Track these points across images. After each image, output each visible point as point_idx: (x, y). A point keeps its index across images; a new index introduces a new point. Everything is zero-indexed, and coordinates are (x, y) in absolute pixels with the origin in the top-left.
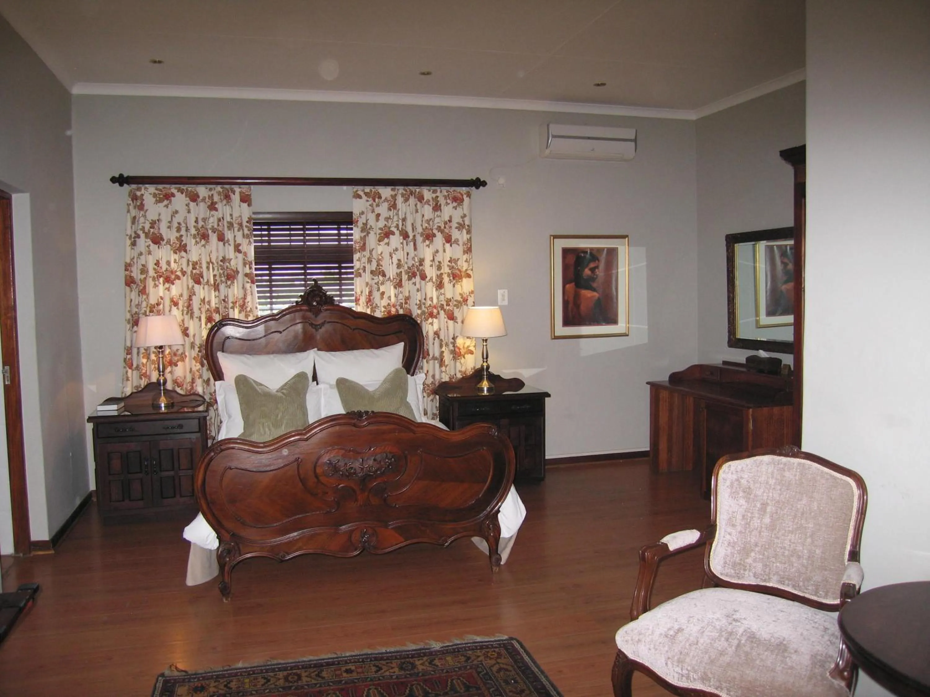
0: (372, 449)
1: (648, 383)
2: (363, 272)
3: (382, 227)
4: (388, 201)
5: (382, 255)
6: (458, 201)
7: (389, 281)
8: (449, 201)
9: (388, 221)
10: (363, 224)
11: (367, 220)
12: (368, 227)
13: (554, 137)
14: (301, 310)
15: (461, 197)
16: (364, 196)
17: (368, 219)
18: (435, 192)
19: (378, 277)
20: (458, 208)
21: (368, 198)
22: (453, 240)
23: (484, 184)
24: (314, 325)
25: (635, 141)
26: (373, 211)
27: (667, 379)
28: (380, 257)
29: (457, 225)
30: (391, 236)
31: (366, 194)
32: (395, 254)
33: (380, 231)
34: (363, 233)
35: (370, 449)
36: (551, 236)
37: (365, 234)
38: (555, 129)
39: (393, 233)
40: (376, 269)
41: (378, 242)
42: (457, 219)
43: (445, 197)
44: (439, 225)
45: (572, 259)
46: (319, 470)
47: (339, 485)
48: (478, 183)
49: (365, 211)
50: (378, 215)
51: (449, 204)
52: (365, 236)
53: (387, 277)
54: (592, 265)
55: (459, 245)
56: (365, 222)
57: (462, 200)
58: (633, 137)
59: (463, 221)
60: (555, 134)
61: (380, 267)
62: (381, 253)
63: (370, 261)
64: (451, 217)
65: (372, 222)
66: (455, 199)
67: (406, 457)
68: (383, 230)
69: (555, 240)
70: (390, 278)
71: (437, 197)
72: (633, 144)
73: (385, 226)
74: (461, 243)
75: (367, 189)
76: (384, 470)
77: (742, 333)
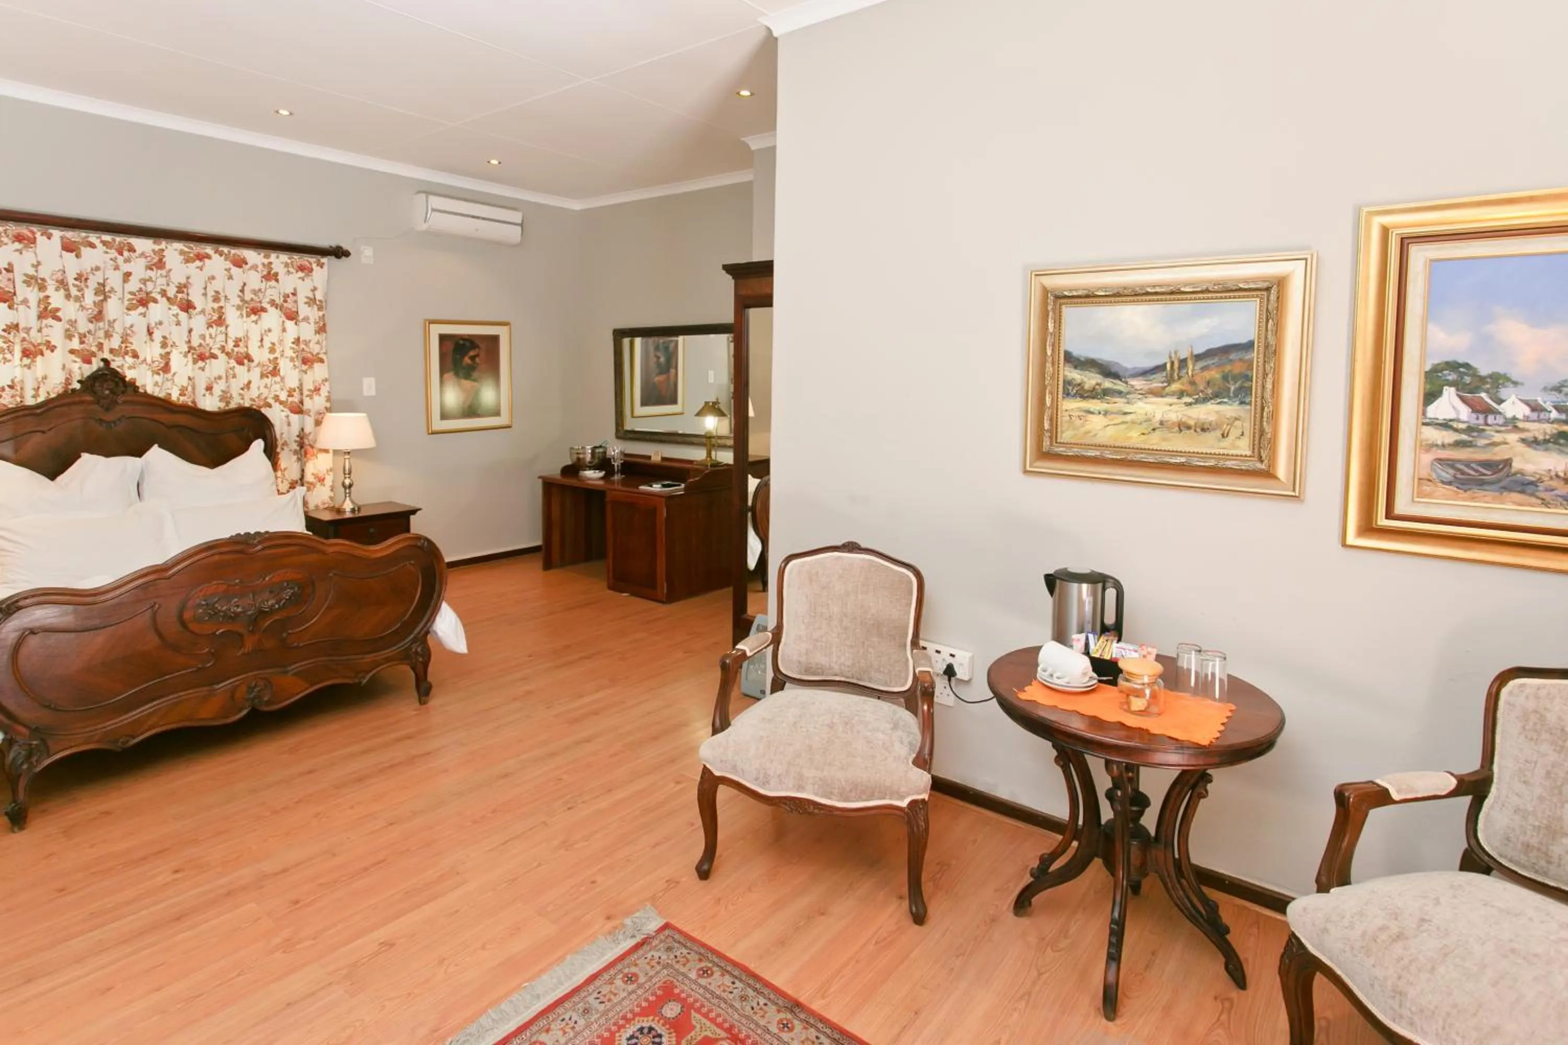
0: (267, 579)
1: (540, 477)
2: (99, 350)
3: (134, 291)
4: (146, 257)
5: (133, 329)
6: (306, 271)
7: (144, 365)
8: (291, 270)
9: (145, 284)
10: (98, 284)
11: (105, 280)
12: (107, 289)
13: (433, 210)
14: (82, 402)
15: (309, 265)
16: (101, 245)
17: (107, 279)
18: (267, 257)
19: (124, 358)
20: (305, 279)
21: (107, 248)
22: (301, 317)
23: (347, 254)
24: (105, 422)
25: (522, 225)
26: (117, 268)
27: (559, 472)
28: (129, 332)
29: (306, 300)
30: (151, 305)
31: (104, 243)
32: (158, 328)
33: (131, 297)
34: (99, 296)
35: (264, 579)
36: (425, 320)
37: (101, 298)
38: (435, 201)
39: (155, 301)
40: (120, 347)
41: (126, 311)
42: (304, 293)
43: (286, 265)
44: (272, 298)
45: (450, 346)
46: (187, 615)
47: (218, 630)
48: (339, 253)
49: (102, 266)
50: (127, 275)
51: (292, 273)
52: (102, 301)
53: (141, 358)
54: (472, 353)
55: (309, 323)
56: (101, 281)
57: (311, 270)
58: (520, 222)
59: (314, 295)
60: (434, 207)
61: (129, 345)
62: (132, 326)
63: (108, 335)
64: (295, 289)
65: (114, 280)
66: (301, 268)
67: (313, 583)
68: (135, 295)
69: (431, 325)
70: (145, 360)
71: (270, 263)
72: (519, 228)
73: (141, 290)
74: (312, 320)
75: (107, 238)
76: (284, 603)
77: (630, 424)
